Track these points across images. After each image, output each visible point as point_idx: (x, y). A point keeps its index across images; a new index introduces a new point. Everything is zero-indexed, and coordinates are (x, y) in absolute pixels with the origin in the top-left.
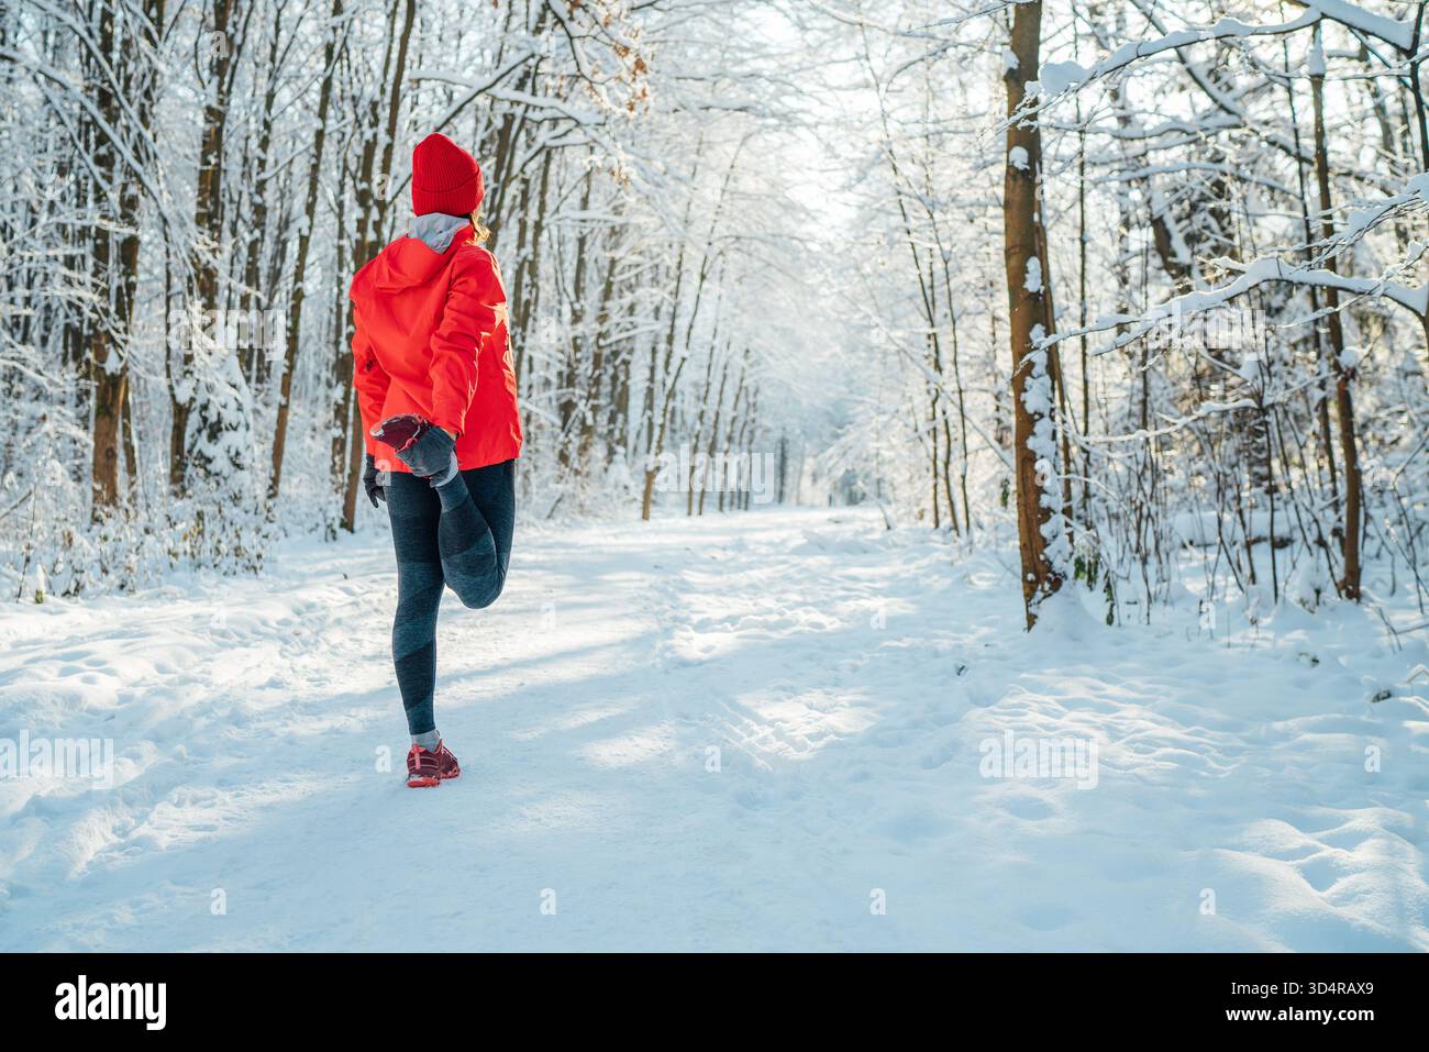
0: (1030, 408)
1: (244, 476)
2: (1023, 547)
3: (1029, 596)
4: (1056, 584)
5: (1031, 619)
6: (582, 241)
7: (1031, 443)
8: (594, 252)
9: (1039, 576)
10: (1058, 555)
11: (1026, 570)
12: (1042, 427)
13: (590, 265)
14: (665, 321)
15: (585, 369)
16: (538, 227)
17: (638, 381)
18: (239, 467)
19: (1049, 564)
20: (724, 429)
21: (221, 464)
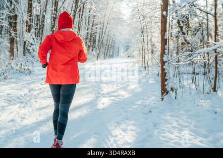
0: (164, 60)
1: (35, 52)
2: (162, 86)
3: (162, 95)
4: (167, 93)
5: (162, 99)
6: (89, 17)
7: (164, 67)
8: (91, 18)
9: (164, 91)
10: (168, 88)
11: (162, 90)
12: (166, 64)
13: (91, 21)
14: (102, 30)
15: (89, 37)
16: (82, 15)
17: (97, 38)
18: (34, 51)
19: (166, 89)
20: (110, 46)
21: (31, 51)
